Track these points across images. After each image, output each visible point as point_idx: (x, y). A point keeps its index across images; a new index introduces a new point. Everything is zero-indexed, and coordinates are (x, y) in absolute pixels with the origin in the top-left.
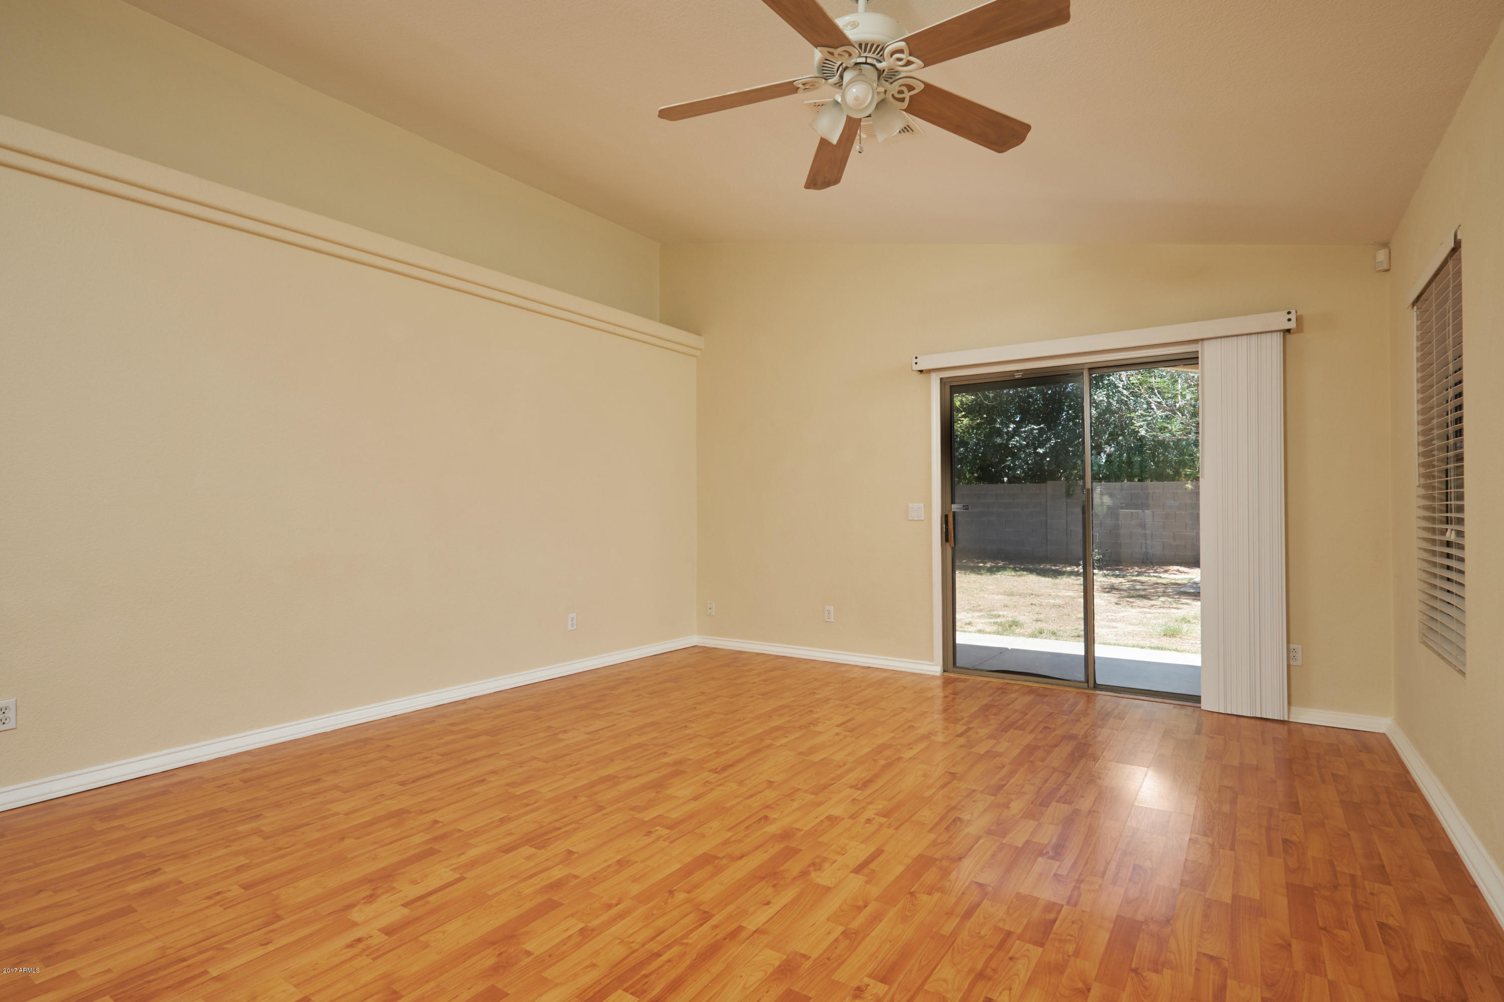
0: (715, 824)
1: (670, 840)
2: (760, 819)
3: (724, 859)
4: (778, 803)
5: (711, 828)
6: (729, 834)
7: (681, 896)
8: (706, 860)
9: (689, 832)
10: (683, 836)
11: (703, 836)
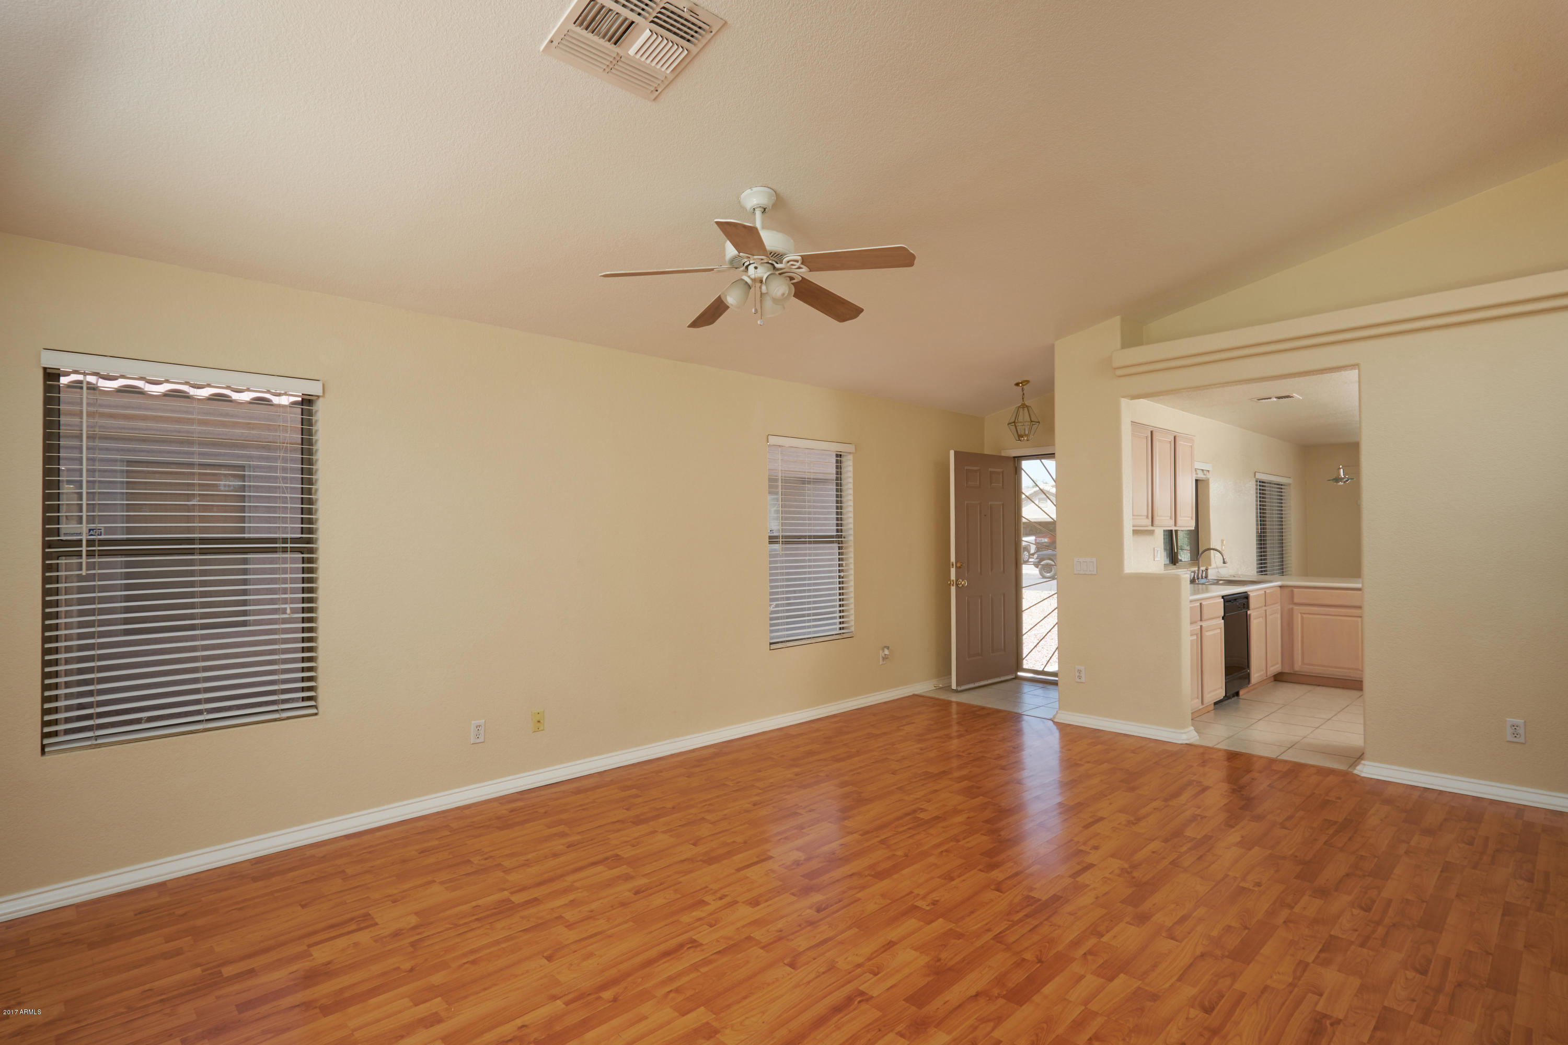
0: (871, 907)
1: (913, 894)
2: (826, 909)
3: (867, 874)
4: (799, 928)
5: (876, 903)
6: (859, 895)
7: (900, 853)
8: (881, 875)
9: (897, 900)
10: (902, 897)
11: (883, 896)
